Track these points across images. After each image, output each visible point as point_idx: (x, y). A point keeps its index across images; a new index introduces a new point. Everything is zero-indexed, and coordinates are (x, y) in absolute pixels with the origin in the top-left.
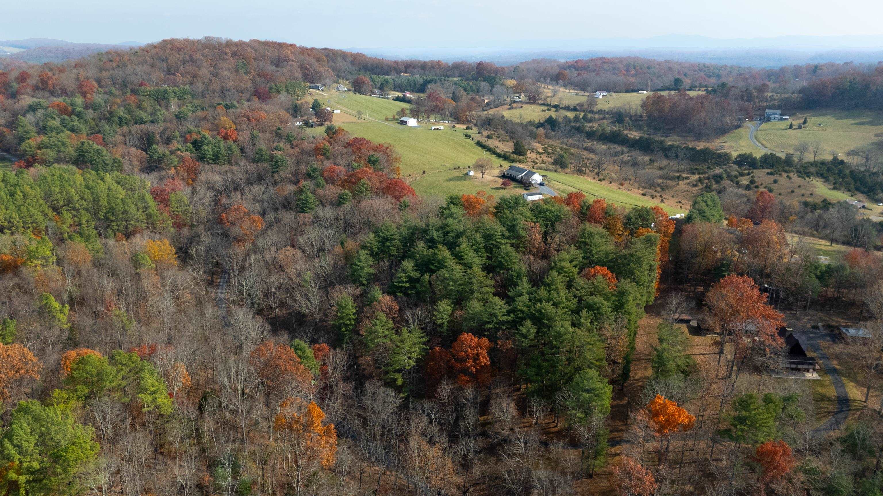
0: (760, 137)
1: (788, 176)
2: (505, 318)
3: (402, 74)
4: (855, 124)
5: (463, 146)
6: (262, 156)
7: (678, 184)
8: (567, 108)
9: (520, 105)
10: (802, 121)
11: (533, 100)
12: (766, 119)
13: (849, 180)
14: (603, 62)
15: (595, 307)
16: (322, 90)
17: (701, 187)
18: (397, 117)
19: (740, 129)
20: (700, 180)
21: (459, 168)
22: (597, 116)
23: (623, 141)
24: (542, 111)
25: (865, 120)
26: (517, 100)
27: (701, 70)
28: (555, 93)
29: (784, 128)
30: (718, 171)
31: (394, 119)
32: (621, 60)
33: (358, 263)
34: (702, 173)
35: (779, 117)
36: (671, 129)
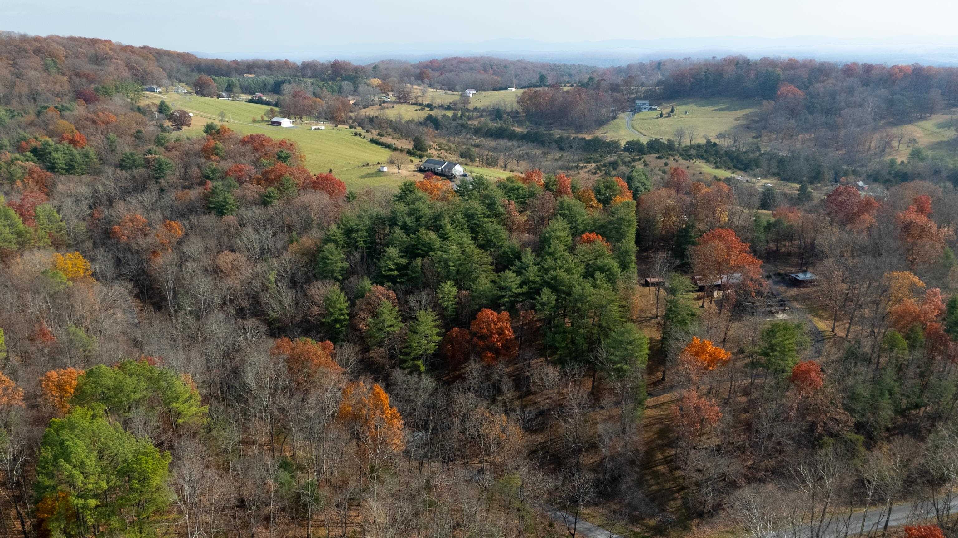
0: (637, 127)
1: (674, 159)
2: (519, 290)
3: (245, 75)
4: (715, 110)
5: (356, 144)
6: (134, 161)
7: (579, 173)
8: (441, 107)
9: (391, 106)
10: (670, 110)
11: (403, 98)
12: (636, 110)
13: (727, 159)
14: (458, 62)
15: (606, 268)
16: (160, 93)
17: (600, 174)
18: (266, 118)
19: (616, 120)
20: (598, 168)
21: (368, 164)
22: (475, 114)
23: (512, 136)
24: (416, 110)
25: (724, 107)
26: (386, 100)
27: (553, 70)
28: (424, 92)
29: (655, 117)
30: (613, 158)
31: (263, 121)
32: (476, 60)
33: (331, 257)
34: (597, 162)
35: (649, 107)
36: (551, 124)
